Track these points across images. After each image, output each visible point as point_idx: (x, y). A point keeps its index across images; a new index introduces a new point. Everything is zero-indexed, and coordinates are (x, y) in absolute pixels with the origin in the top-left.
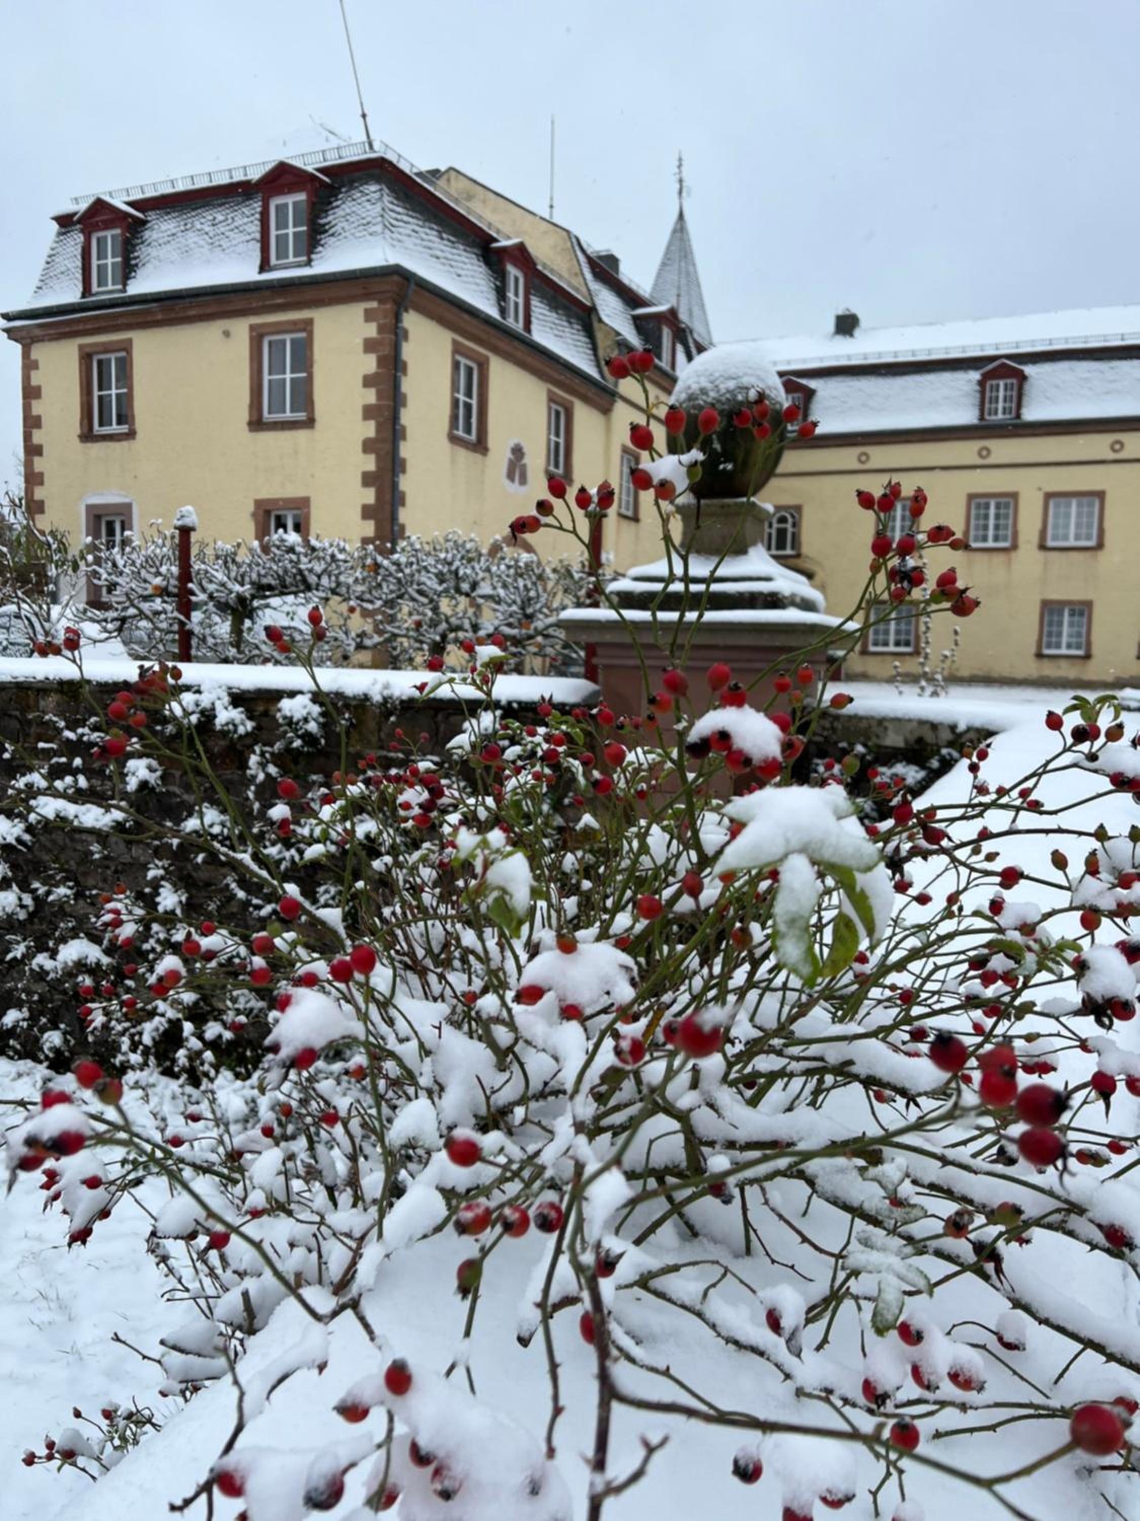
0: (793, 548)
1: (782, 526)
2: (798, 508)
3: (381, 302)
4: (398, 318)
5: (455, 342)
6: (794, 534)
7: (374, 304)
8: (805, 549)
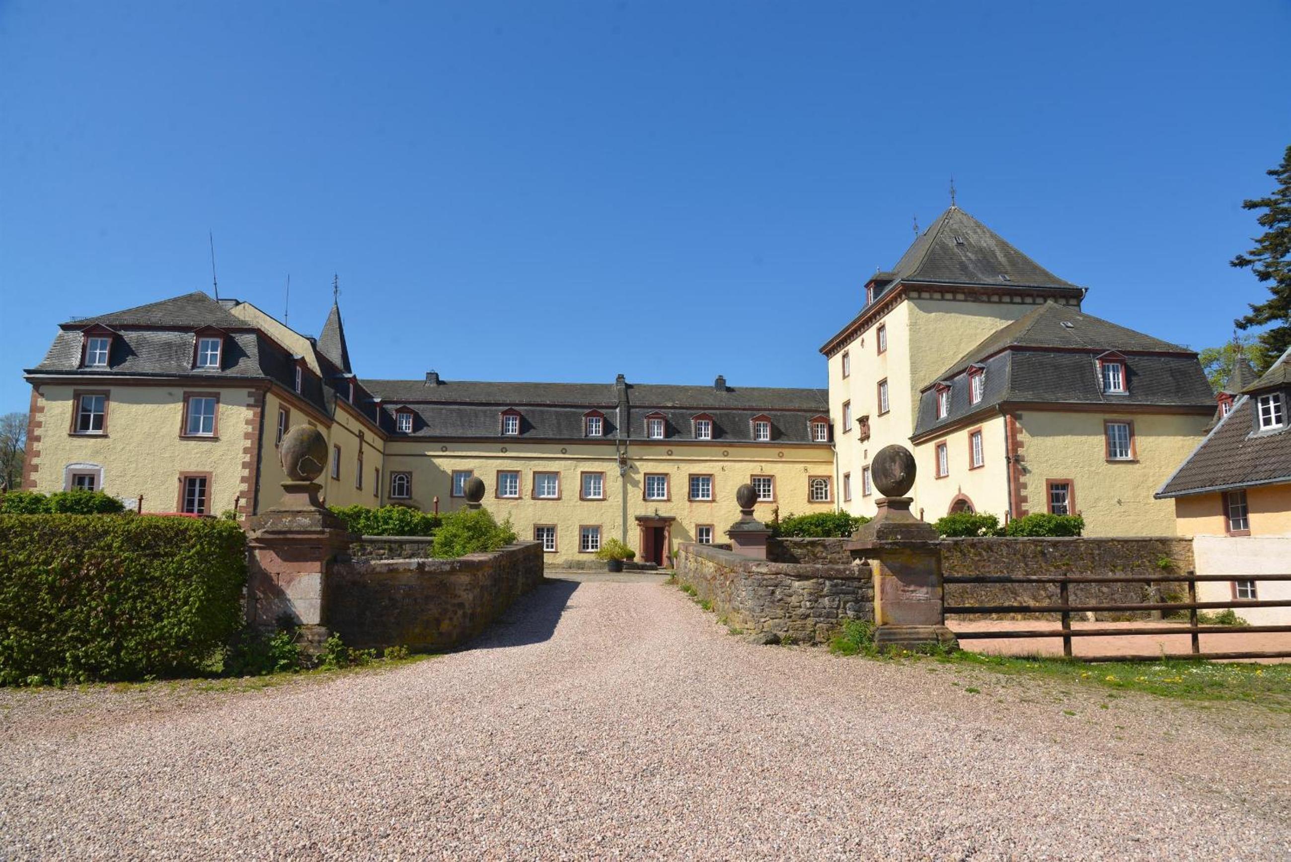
0: (407, 494)
1: (402, 482)
2: (410, 473)
3: (257, 389)
4: (264, 397)
5: (280, 404)
6: (407, 487)
7: (253, 390)
8: (415, 495)
